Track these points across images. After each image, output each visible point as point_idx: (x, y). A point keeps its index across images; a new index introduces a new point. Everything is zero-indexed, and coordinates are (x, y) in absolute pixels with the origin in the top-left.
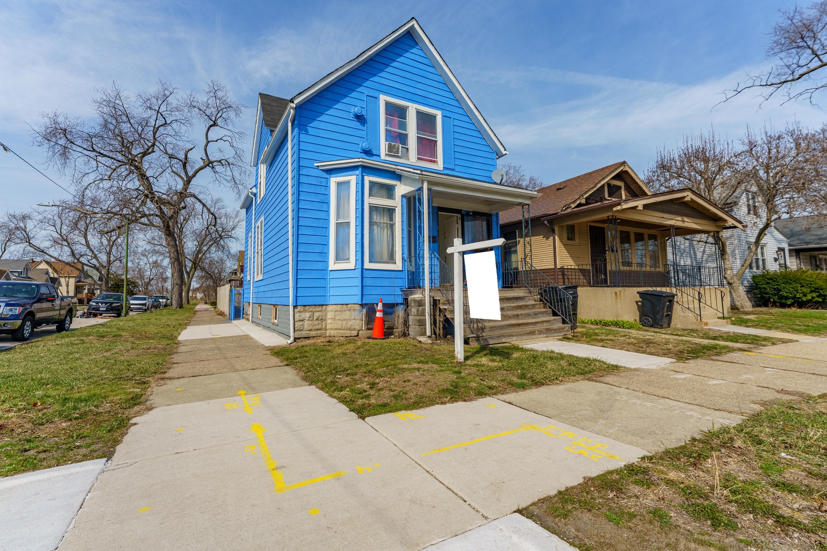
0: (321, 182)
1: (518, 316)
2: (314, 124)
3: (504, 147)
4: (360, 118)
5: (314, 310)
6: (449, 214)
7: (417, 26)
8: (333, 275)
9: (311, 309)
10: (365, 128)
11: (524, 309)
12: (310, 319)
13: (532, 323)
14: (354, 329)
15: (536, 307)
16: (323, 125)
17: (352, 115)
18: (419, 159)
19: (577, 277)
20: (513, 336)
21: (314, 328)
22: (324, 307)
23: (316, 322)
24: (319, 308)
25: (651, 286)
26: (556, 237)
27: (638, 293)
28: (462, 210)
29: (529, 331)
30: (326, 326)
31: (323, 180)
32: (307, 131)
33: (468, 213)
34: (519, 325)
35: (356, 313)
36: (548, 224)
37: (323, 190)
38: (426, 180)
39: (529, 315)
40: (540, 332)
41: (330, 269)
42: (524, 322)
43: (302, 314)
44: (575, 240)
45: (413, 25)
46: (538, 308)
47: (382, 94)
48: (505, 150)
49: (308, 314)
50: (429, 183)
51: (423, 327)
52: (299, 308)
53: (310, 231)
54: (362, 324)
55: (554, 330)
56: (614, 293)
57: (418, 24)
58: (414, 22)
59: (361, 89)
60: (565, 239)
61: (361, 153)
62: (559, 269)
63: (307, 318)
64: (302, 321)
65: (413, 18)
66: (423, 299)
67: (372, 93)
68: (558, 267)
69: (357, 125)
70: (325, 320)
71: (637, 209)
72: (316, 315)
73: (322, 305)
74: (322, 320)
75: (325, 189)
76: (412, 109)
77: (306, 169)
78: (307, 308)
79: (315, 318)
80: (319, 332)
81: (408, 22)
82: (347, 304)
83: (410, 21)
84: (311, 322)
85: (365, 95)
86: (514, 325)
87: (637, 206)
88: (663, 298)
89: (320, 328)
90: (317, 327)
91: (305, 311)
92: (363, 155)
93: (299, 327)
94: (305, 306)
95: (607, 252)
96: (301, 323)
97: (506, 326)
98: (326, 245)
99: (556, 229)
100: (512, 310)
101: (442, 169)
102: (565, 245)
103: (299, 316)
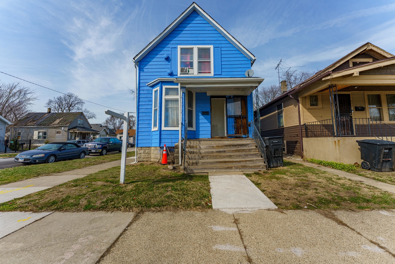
0: (149, 92)
1: (231, 156)
2: (147, 67)
3: (254, 55)
4: (168, 59)
5: (146, 149)
6: (218, 99)
7: (196, 6)
8: (153, 133)
9: (144, 149)
10: (170, 64)
11: (242, 152)
12: (144, 153)
13: (236, 162)
14: (158, 159)
15: (252, 151)
16: (150, 67)
17: (164, 59)
18: (199, 73)
19: (322, 130)
20: (213, 169)
21: (145, 157)
22: (150, 148)
23: (146, 155)
24: (148, 148)
25: (378, 136)
26: (300, 104)
27: (357, 141)
28: (226, 96)
29: (226, 167)
30: (151, 156)
31: (150, 91)
32: (143, 71)
33: (230, 97)
34: (225, 162)
35: (158, 151)
36: (292, 97)
37: (150, 95)
38: (179, 83)
39: (240, 156)
40: (237, 168)
41: (152, 131)
42: (230, 161)
43: (140, 151)
44: (318, 106)
45: (194, 6)
46: (253, 151)
47: (179, 45)
48: (255, 57)
49: (142, 151)
50: (181, 84)
51: (178, 160)
52: (139, 148)
53: (144, 114)
54: (161, 156)
55: (249, 167)
56: (334, 142)
57: (197, 4)
58: (195, 4)
59: (169, 46)
60: (308, 106)
61: (168, 75)
62: (303, 125)
63: (142, 153)
64: (140, 154)
65: (194, 2)
66: (178, 145)
67: (174, 46)
68: (302, 124)
69: (167, 63)
70: (151, 154)
71: (353, 76)
72: (147, 151)
73: (149, 147)
74: (149, 154)
75: (151, 95)
76: (195, 48)
77: (143, 87)
78: (142, 148)
79: (146, 153)
80: (147, 159)
81: (191, 5)
82: (156, 147)
83: (192, 4)
84: (144, 155)
85: (170, 48)
86: (221, 162)
87: (353, 74)
88: (378, 146)
89: (148, 157)
90: (147, 157)
91: (142, 150)
92: (169, 76)
93: (139, 156)
94: (142, 147)
95: (353, 112)
96: (140, 155)
97: (214, 162)
98: (151, 120)
99: (300, 99)
100: (232, 152)
101: (213, 75)
102: (308, 109)
103: (139, 152)
